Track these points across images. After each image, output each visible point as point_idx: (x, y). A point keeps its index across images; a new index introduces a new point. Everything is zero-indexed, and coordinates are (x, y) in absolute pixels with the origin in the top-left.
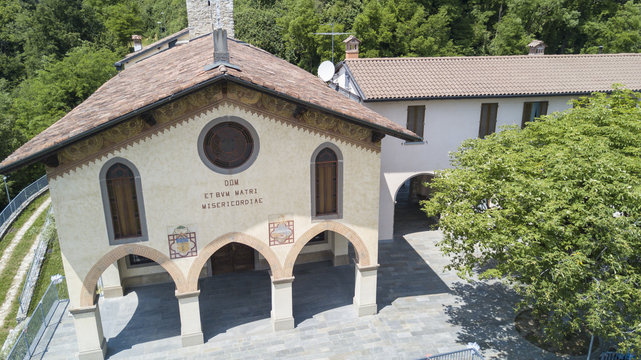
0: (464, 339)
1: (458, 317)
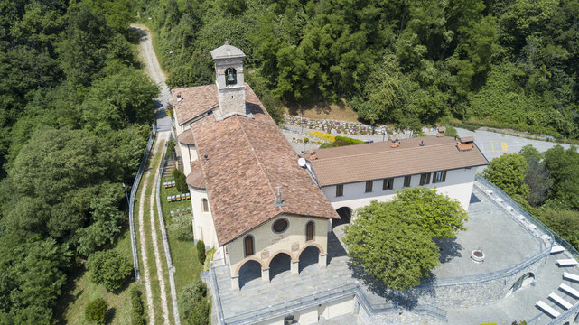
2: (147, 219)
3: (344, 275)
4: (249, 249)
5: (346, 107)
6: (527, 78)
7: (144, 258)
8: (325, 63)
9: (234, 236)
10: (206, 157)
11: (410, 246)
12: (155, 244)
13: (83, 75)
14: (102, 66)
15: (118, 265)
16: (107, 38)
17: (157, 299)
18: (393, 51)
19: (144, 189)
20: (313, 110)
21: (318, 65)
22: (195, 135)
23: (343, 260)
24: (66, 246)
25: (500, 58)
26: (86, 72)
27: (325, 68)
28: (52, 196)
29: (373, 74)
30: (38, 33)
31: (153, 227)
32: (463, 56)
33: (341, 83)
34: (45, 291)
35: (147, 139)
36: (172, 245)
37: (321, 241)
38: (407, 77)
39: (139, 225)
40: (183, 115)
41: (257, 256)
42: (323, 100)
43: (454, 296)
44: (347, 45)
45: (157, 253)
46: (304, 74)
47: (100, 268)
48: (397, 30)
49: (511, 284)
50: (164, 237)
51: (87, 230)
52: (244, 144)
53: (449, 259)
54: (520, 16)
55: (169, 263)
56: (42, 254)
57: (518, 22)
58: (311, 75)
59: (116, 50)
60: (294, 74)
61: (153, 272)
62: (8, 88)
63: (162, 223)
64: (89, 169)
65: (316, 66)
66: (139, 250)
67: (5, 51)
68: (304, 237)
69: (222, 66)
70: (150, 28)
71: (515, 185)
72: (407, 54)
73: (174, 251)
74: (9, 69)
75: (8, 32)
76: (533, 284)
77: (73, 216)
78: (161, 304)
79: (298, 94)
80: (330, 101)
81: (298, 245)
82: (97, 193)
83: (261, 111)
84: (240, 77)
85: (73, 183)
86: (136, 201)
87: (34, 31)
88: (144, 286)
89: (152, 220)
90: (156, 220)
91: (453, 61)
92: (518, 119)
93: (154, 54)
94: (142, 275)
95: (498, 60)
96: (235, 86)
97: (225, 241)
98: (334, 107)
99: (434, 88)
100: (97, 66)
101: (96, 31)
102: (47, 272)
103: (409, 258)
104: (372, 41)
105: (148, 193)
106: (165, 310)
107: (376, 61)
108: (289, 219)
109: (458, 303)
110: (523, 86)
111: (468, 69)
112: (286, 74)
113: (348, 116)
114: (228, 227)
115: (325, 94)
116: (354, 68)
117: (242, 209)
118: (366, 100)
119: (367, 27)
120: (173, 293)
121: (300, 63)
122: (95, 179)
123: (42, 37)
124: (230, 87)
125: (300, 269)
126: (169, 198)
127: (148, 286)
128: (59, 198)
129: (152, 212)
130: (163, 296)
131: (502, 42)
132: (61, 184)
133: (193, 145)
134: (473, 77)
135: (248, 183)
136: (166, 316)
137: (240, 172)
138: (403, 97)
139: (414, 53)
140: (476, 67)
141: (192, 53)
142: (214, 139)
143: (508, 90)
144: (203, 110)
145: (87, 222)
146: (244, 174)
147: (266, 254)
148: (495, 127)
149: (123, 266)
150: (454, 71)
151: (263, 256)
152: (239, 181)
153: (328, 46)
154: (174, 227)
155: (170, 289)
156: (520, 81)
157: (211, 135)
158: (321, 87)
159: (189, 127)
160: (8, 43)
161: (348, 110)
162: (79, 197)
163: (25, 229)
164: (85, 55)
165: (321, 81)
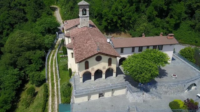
0: (126, 81)
1: (125, 78)
2: (52, 63)
3: (122, 80)
4: (87, 67)
5: (127, 33)
6: (196, 25)
7: (50, 75)
8: (120, 16)
9: (81, 60)
10: (74, 38)
11: (147, 66)
12: (54, 71)
13: (34, 19)
14: (41, 16)
15: (40, 76)
16: (43, 8)
17: (53, 88)
18: (145, 14)
19: (52, 54)
20: (115, 34)
21: (117, 17)
22: (70, 33)
23: (122, 75)
24: (22, 71)
25: (185, 19)
26: (35, 17)
27: (120, 19)
28: (18, 53)
29: (138, 22)
30: (20, 6)
31: (54, 66)
32: (171, 17)
33: (125, 24)
34: (13, 86)
35: (54, 39)
36: (60, 71)
37: (114, 66)
38: (150, 23)
39: (49, 65)
40: (67, 27)
41: (90, 70)
42: (119, 31)
43: (164, 90)
44: (128, 10)
45: (54, 74)
46: (112, 20)
47: (33, 77)
48: (146, 7)
49: (187, 87)
50: (57, 68)
51: (30, 65)
52: (88, 34)
53: (163, 77)
54: (193, 3)
55: (58, 77)
56: (13, 73)
57: (192, 5)
58: (114, 20)
59: (46, 12)
60: (109, 20)
61: (52, 80)
62: (8, 23)
63: (57, 64)
64: (32, 45)
65: (116, 17)
66: (48, 73)
67: (8, 11)
68: (107, 64)
69: (81, 8)
70: (59, 7)
71: (190, 58)
72: (150, 15)
73: (61, 74)
74: (9, 16)
75: (10, 5)
76: (196, 89)
77: (26, 61)
78: (54, 90)
79: (109, 27)
80: (121, 31)
81: (105, 67)
82: (35, 54)
83: (95, 27)
84: (88, 13)
85: (26, 49)
86: (49, 58)
87: (19, 5)
88: (49, 84)
89: (54, 64)
90: (55, 64)
91: (168, 19)
92: (192, 40)
93: (60, 14)
94: (48, 81)
95: (184, 19)
96: (86, 16)
97: (77, 62)
98: (123, 33)
99: (160, 28)
100: (39, 16)
101: (40, 5)
102: (15, 79)
103: (147, 71)
104: (137, 10)
105: (53, 56)
106: (56, 92)
107: (139, 17)
108: (102, 56)
109: (166, 92)
110: (194, 29)
111: (173, 22)
112: (105, 19)
113: (128, 37)
114: (79, 57)
115: (119, 28)
116: (130, 19)
117: (85, 52)
118: (135, 31)
119: (136, 5)
120: (59, 87)
121: (110, 16)
122: (34, 49)
123: (21, 7)
124: (84, 16)
125: (106, 78)
126: (60, 56)
127: (50, 84)
128: (20, 54)
129: (54, 61)
130: (55, 88)
131: (186, 13)
132: (21, 49)
133: (70, 37)
134: (175, 24)
135: (88, 45)
136: (56, 94)
137: (85, 42)
138: (148, 30)
139: (153, 14)
140: (176, 21)
141: (73, 13)
142: (77, 33)
143: (188, 30)
144: (74, 25)
145: (30, 63)
146: (86, 42)
147: (93, 69)
148: (183, 43)
149: (41, 76)
150: (168, 22)
151: (92, 70)
152: (85, 44)
153: (121, 10)
154: (61, 65)
155: (58, 86)
156: (193, 27)
157: (76, 32)
158: (118, 25)
159: (69, 31)
160: (9, 9)
161: (128, 34)
162: (28, 54)
163: (8, 65)
164: (35, 12)
165: (118, 23)
